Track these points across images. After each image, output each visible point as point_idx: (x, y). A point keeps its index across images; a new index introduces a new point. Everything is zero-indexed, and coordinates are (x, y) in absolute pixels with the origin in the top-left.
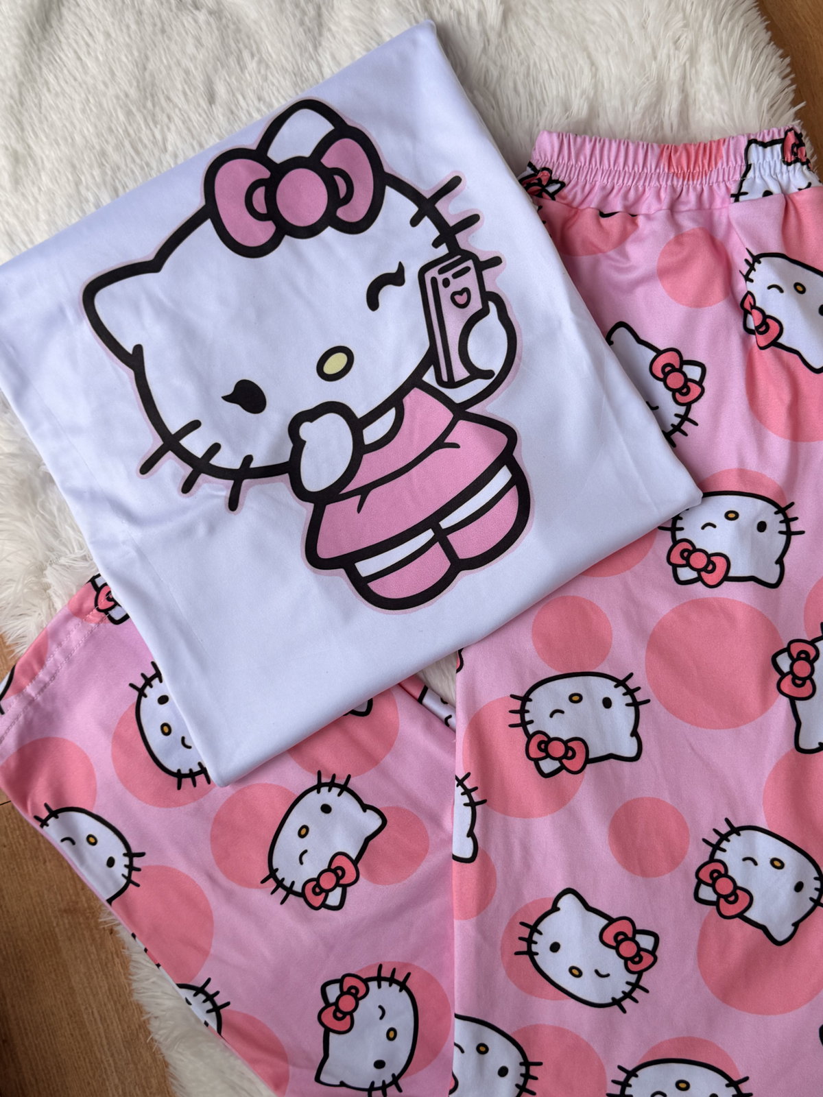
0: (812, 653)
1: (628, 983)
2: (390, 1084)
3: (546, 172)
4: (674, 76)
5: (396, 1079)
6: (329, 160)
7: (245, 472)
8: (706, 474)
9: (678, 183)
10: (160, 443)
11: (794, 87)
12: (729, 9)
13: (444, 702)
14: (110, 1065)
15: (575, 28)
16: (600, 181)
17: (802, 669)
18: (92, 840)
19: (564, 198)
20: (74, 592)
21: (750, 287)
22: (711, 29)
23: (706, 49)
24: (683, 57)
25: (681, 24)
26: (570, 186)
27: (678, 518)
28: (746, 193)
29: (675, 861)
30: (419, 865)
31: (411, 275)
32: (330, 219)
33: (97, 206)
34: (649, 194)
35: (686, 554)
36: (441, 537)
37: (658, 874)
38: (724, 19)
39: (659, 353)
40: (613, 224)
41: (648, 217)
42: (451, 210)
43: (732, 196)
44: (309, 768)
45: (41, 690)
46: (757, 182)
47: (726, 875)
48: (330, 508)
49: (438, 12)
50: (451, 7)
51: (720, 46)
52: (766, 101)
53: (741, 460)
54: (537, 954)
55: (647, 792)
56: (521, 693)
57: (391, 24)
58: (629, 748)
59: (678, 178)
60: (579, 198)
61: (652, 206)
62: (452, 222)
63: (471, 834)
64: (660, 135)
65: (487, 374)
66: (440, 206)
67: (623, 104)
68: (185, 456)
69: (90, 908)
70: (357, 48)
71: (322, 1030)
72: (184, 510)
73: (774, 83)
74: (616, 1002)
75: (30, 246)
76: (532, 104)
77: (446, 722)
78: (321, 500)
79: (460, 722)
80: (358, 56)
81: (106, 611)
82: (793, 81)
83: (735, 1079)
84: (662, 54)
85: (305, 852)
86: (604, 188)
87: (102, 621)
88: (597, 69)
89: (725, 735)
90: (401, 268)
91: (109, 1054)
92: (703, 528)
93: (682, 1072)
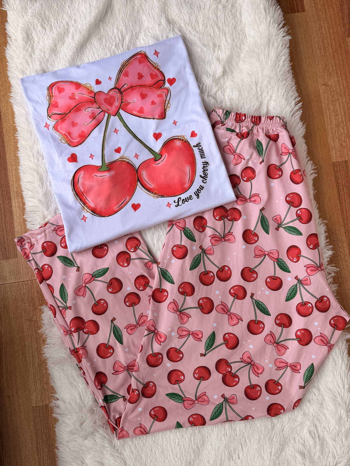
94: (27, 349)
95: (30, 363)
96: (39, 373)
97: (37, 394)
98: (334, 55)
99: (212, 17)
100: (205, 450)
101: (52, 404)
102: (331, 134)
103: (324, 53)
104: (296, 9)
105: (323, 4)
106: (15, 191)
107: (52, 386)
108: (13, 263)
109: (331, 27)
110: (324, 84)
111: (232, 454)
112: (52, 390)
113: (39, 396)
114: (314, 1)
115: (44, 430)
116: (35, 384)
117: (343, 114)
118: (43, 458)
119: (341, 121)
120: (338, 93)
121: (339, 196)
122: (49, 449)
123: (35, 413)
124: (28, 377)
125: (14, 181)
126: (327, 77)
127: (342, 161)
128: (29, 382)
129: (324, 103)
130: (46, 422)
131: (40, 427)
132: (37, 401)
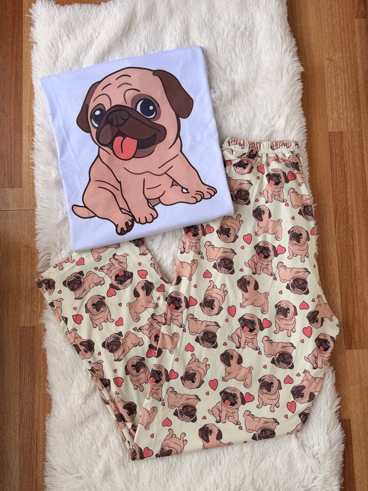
94: (21, 273)
95: (23, 286)
97: (26, 315)
102: (330, 106)
108: (17, 192)
113: (28, 317)
115: (28, 349)
116: (25, 306)
117: (343, 88)
118: (24, 375)
119: (341, 95)
120: (341, 68)
121: (331, 164)
122: (31, 368)
123: (22, 332)
124: (20, 299)
127: (338, 132)
128: (20, 304)
131: (25, 346)
132: (25, 321)
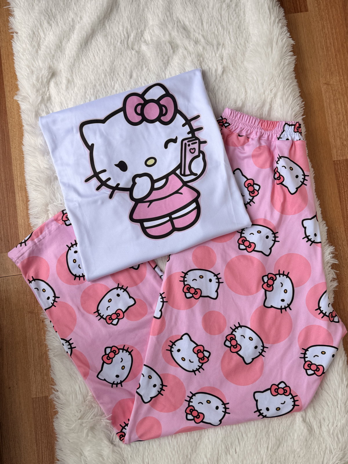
0: (275, 278)
1: (198, 366)
2: (119, 383)
3: (225, 120)
4: (269, 100)
5: (121, 382)
6: (162, 102)
7: (117, 188)
8: (254, 219)
9: (263, 131)
10: (93, 174)
11: (303, 111)
12: (289, 84)
13: (161, 271)
14: (32, 364)
15: (243, 80)
16: (240, 126)
17: (270, 282)
18: (44, 290)
19: (229, 128)
20: (56, 213)
21: (277, 165)
22: (282, 88)
23: (279, 94)
24: (272, 95)
25: (273, 85)
26: (231, 125)
27: (243, 230)
28: (281, 138)
29: (220, 331)
30: (143, 317)
31: (179, 141)
32: (158, 119)
33: (90, 100)
34: (254, 133)
35: (243, 241)
36: (171, 220)
37: (214, 334)
38: (286, 87)
39: (248, 179)
40: (242, 139)
41: (252, 139)
42: (195, 124)
43: (278, 138)
44: (116, 282)
45: (39, 241)
46: (285, 135)
47: (235, 339)
48: (139, 205)
49: (204, 66)
50: (208, 66)
51: (284, 94)
52: (294, 113)
53: (265, 216)
54: (173, 351)
55: (217, 309)
56: (185, 272)
57: (189, 67)
58: (214, 295)
59: (263, 130)
60: (234, 129)
61: (254, 136)
62: (194, 128)
63: (161, 311)
64: (261, 116)
65: (195, 174)
66: (192, 122)
67: (252, 105)
68: (99, 179)
69: (38, 313)
70: (177, 72)
71: (102, 362)
72: (96, 195)
73: (298, 108)
74: (194, 371)
75: (67, 108)
76: (226, 100)
77: (161, 277)
78: (138, 201)
79: (165, 278)
80: (177, 74)
81: (65, 221)
82: (304, 109)
83: (225, 403)
84: (266, 93)
85: (109, 307)
86: (241, 128)
87: (63, 224)
88: (247, 93)
89: (243, 297)
90: (177, 138)
91: (33, 360)
92: (250, 234)
93: (209, 398)
94: (28, 341)
95: (30, 355)
96: (39, 365)
97: (37, 385)
98: (336, 55)
99: (216, 16)
100: (202, 444)
101: (52, 396)
102: (332, 133)
103: (326, 52)
104: (299, 9)
105: (326, 4)
106: (19, 185)
107: (51, 378)
109: (333, 27)
110: (326, 84)
111: (229, 448)
112: (52, 382)
113: (39, 388)
114: (317, 2)
115: (43, 421)
116: (35, 376)
117: (344, 113)
118: (42, 449)
119: (342, 121)
120: (339, 92)
121: (339, 195)
122: (47, 441)
123: (34, 404)
124: (29, 369)
125: (18, 175)
126: (328, 76)
127: (343, 160)
128: (29, 374)
129: (326, 101)
130: (46, 413)
131: (40, 418)
132: (36, 392)
